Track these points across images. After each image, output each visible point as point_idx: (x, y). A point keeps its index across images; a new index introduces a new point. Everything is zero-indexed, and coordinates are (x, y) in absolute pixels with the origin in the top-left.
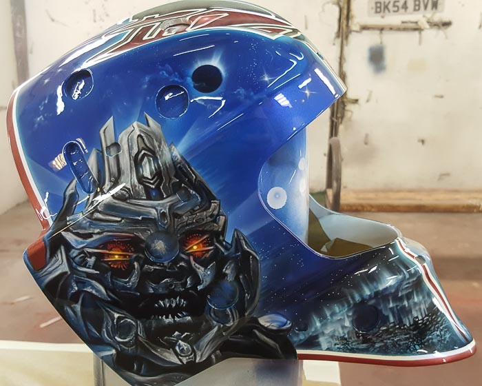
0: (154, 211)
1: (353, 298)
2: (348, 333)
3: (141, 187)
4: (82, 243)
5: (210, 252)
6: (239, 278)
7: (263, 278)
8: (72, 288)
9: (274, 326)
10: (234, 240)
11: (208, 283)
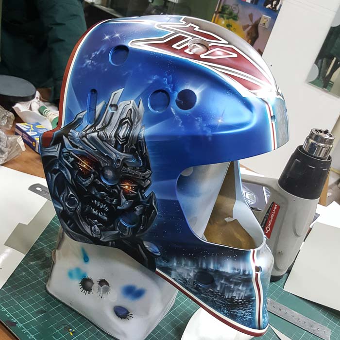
0: (115, 156)
1: (202, 264)
2: (190, 279)
3: (114, 139)
4: (71, 148)
5: (133, 194)
6: (142, 217)
7: (155, 224)
8: (56, 166)
9: (151, 250)
10: (149, 197)
11: (124, 208)
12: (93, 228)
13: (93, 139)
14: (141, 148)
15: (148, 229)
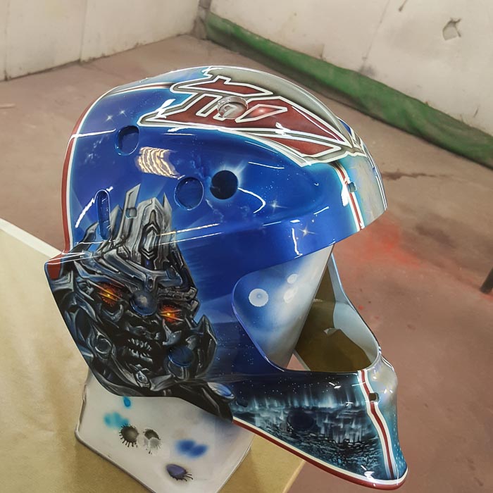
0: (144, 276)
1: (292, 403)
2: (281, 424)
3: (139, 254)
4: (86, 275)
5: (180, 323)
6: (197, 351)
7: (216, 358)
8: (73, 302)
9: (220, 393)
10: (201, 323)
11: (171, 343)
12: (137, 375)
13: (112, 260)
14: (177, 260)
15: (210, 366)
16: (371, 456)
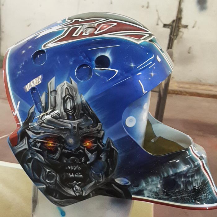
0: (70, 125)
1: (164, 175)
2: (159, 190)
3: (65, 113)
4: (35, 136)
5: (95, 147)
6: (108, 160)
7: (119, 161)
8: (29, 156)
9: (122, 183)
10: (107, 143)
11: (92, 161)
12: (74, 189)
13: (49, 122)
14: (87, 110)
15: (116, 168)
16: (207, 192)
